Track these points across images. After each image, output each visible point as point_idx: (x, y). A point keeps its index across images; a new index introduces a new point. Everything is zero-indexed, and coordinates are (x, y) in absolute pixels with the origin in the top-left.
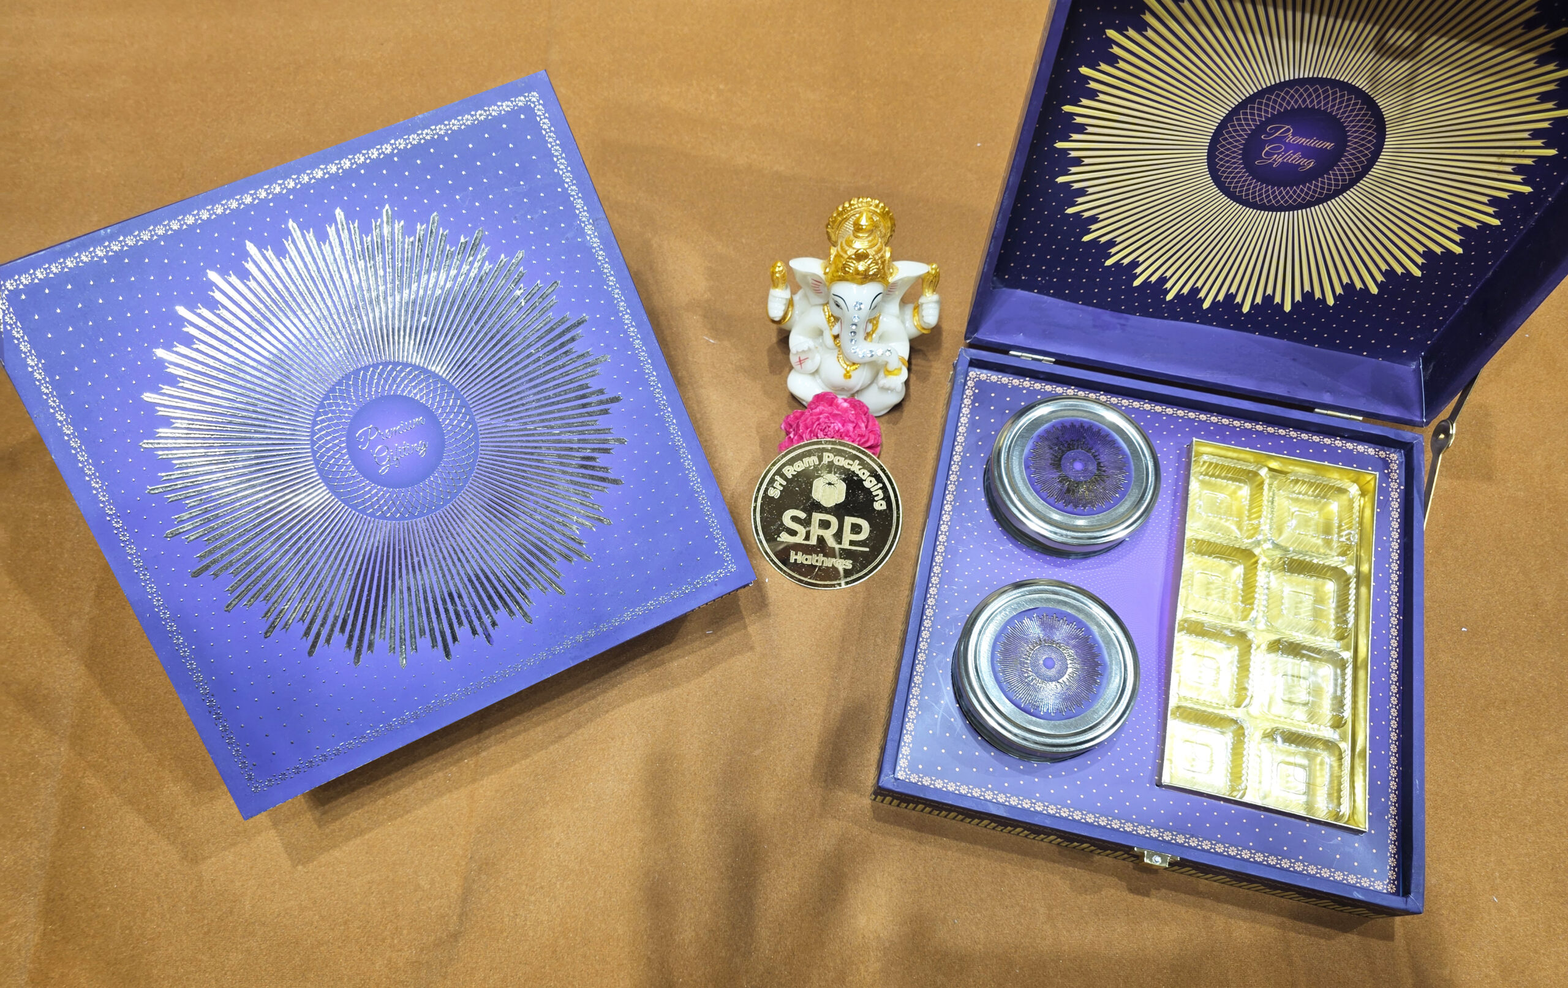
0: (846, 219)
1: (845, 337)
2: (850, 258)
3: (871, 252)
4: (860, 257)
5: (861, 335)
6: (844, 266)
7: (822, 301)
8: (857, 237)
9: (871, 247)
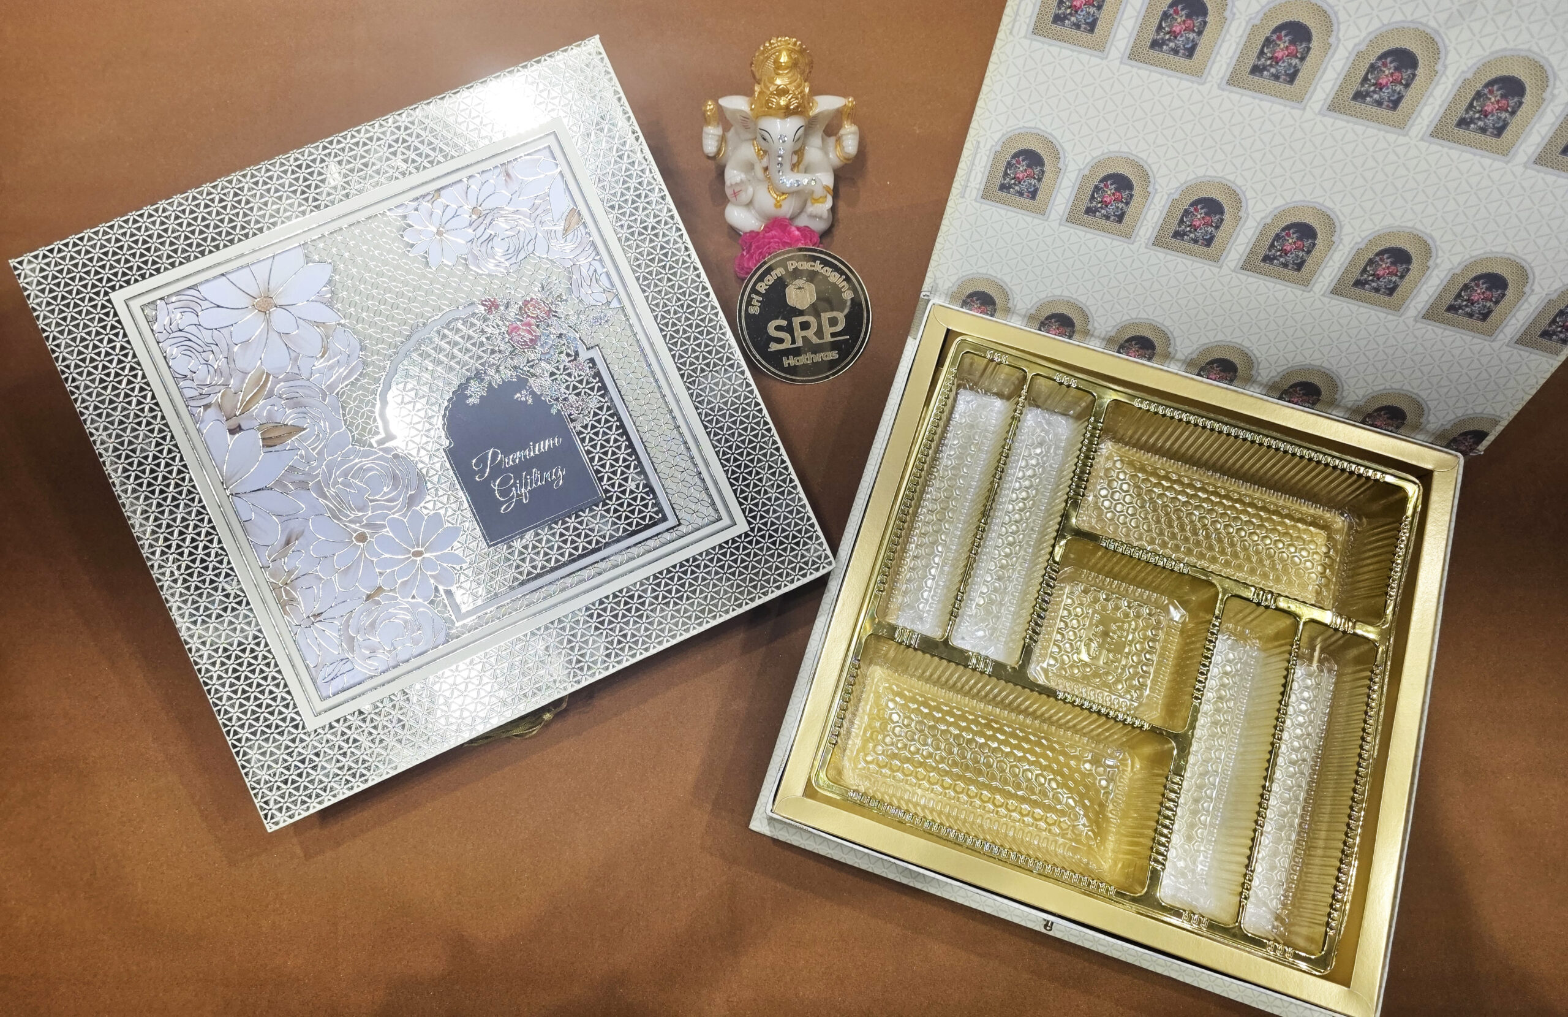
0: (768, 58)
1: (774, 168)
2: (772, 93)
3: (792, 88)
4: (782, 92)
5: (787, 166)
6: (768, 101)
7: (749, 136)
8: (778, 74)
9: (790, 83)
